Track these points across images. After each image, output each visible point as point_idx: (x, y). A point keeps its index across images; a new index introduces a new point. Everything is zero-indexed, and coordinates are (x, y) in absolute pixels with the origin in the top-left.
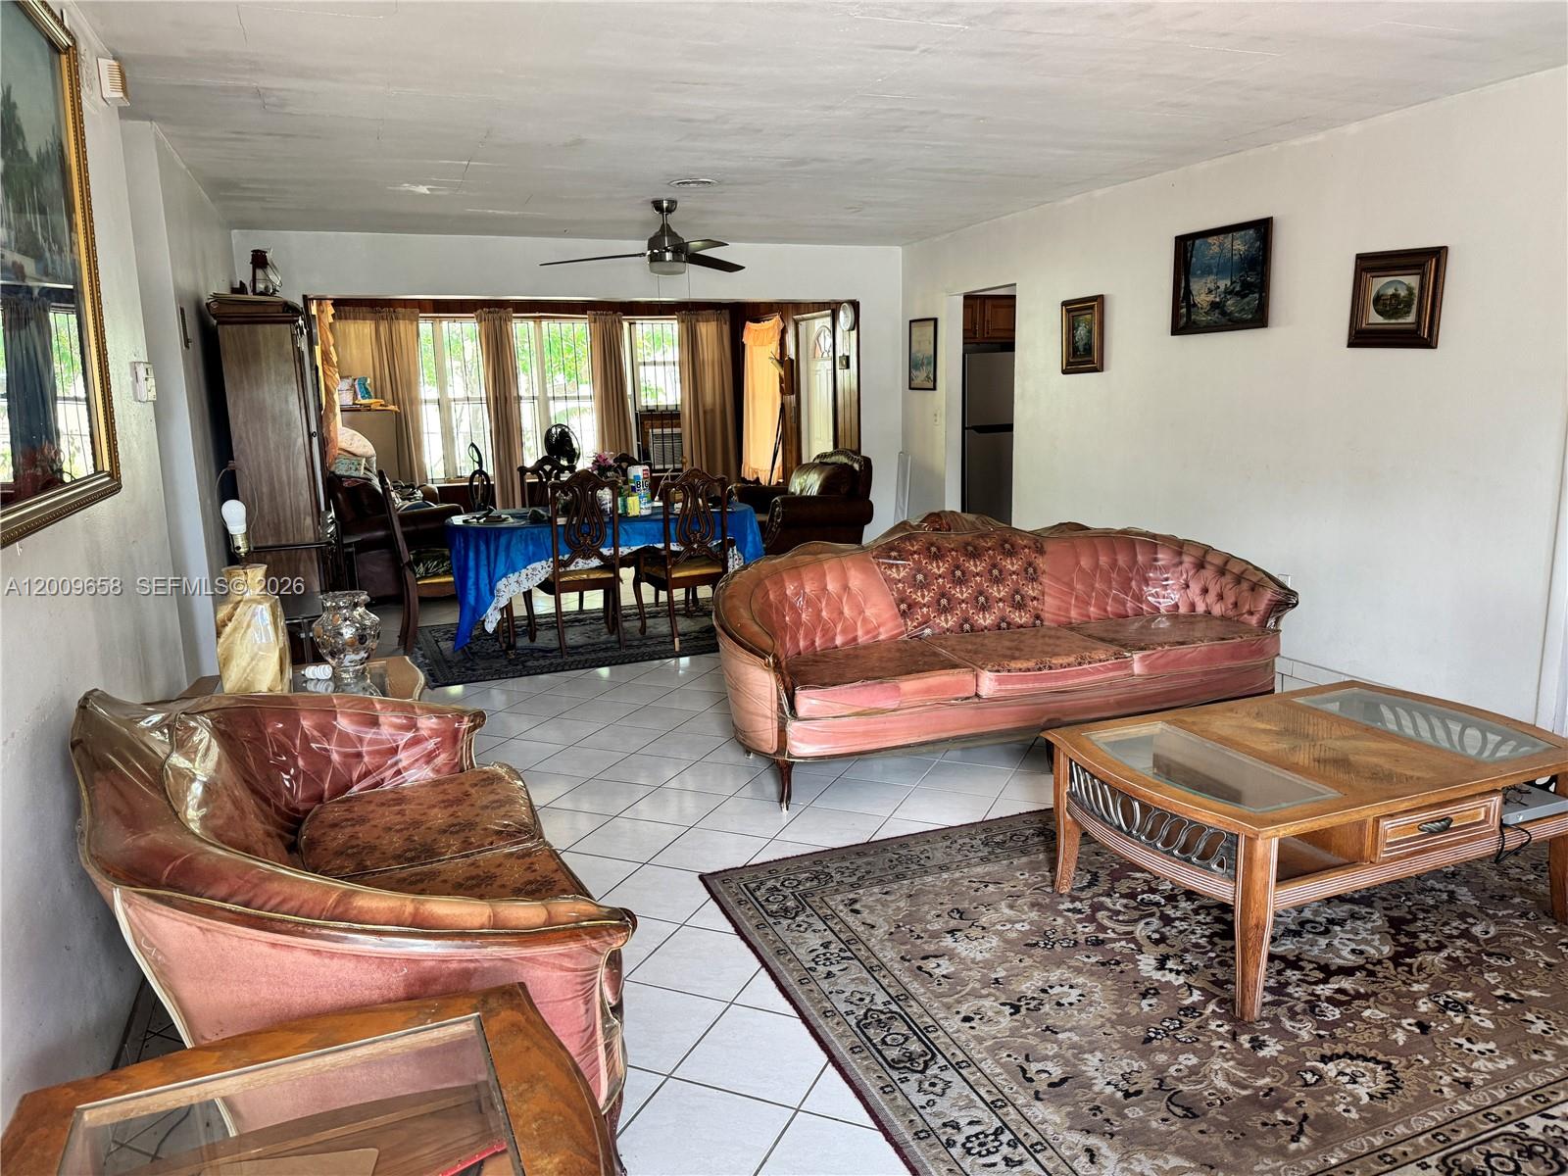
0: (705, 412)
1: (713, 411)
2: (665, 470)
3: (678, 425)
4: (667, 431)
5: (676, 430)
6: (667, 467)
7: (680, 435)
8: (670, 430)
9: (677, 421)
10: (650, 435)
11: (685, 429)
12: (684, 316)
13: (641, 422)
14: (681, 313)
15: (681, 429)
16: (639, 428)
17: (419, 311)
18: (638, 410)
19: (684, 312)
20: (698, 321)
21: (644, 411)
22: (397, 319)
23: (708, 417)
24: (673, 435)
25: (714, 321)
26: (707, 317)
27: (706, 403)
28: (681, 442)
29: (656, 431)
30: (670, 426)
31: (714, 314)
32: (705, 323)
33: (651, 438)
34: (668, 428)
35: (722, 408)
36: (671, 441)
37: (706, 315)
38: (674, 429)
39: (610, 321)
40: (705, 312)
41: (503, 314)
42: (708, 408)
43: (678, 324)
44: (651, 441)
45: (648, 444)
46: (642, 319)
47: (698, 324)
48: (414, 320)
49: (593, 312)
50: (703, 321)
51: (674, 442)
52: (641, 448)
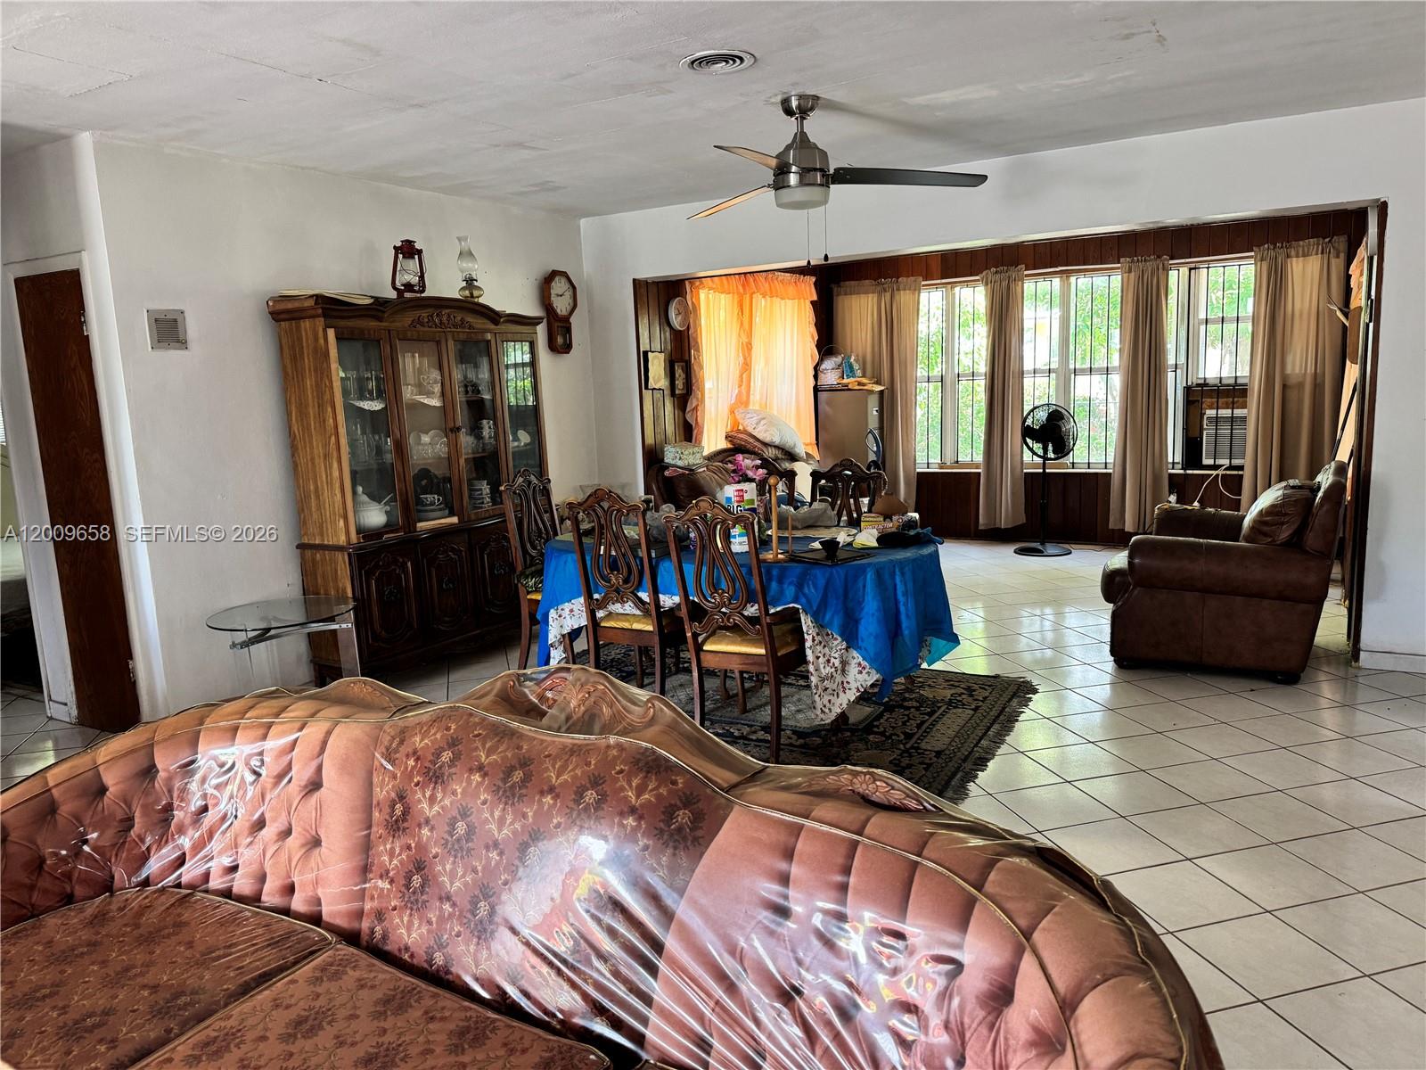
0: (1285, 387)
1: (1301, 385)
2: (1215, 467)
3: (1244, 406)
4: (1225, 413)
5: (1238, 412)
6: (1219, 462)
7: (1244, 419)
8: (1230, 411)
9: (1241, 400)
10: (1205, 418)
11: (1251, 411)
12: (1266, 252)
13: (1194, 402)
14: (1262, 248)
15: (1245, 411)
16: (1192, 408)
17: (921, 278)
18: (1189, 383)
19: (1266, 246)
20: (1288, 256)
21: (1198, 385)
22: (898, 290)
23: (1292, 395)
24: (1232, 419)
25: (1317, 254)
26: (1306, 249)
27: (1288, 375)
28: (1245, 429)
29: (1211, 413)
30: (1231, 406)
31: (1318, 244)
32: (1301, 259)
33: (1205, 422)
34: (1228, 408)
35: (1318, 381)
36: (1232, 426)
37: (1303, 247)
38: (1236, 411)
39: (1150, 269)
40: (1301, 243)
41: (1013, 273)
42: (1292, 381)
43: (1256, 264)
44: (1205, 427)
45: (1201, 429)
46: (1205, 261)
47: (1289, 260)
48: (915, 290)
49: (1128, 259)
50: (1297, 256)
51: (1236, 429)
52: (1190, 435)
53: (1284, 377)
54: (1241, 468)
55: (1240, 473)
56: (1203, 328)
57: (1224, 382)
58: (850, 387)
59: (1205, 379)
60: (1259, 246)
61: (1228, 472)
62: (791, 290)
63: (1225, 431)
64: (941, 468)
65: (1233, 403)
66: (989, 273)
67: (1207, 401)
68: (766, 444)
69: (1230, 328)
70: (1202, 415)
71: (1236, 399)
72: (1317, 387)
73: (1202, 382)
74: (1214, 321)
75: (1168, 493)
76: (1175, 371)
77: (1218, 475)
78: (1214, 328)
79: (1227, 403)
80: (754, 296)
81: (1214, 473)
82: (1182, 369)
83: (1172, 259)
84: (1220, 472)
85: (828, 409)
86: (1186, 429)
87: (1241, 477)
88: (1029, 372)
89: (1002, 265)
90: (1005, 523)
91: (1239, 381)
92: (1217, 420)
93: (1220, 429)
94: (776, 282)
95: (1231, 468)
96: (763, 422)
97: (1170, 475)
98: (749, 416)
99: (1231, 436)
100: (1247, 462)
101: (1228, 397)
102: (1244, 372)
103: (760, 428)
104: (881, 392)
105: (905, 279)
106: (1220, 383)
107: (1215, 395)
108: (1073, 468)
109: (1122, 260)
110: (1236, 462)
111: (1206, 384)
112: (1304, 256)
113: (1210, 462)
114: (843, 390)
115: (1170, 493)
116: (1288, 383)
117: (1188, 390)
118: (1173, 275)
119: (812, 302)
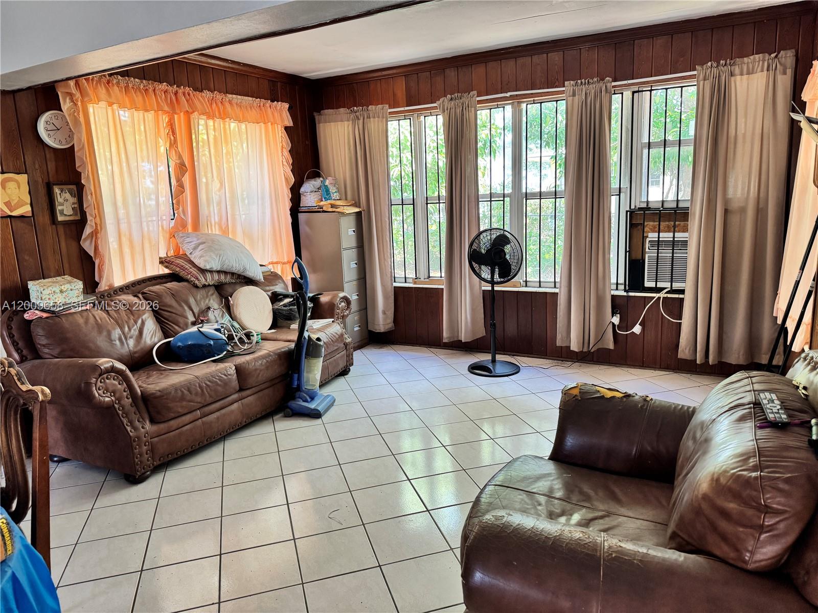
0: (726, 212)
1: (743, 210)
2: (659, 290)
3: (685, 230)
4: (666, 236)
5: (680, 236)
6: (660, 285)
7: (685, 243)
8: (671, 235)
9: (682, 223)
10: (647, 242)
11: (693, 234)
12: (710, 70)
13: (637, 225)
14: (705, 66)
15: (686, 234)
16: (635, 231)
17: (387, 106)
18: (633, 207)
19: (709, 64)
20: (732, 74)
21: (640, 209)
22: (369, 117)
23: (734, 220)
24: (674, 244)
25: (762, 71)
26: (751, 66)
27: (730, 199)
28: (687, 253)
29: (653, 236)
30: (672, 229)
31: (764, 61)
32: (745, 77)
33: (647, 245)
34: (669, 232)
35: (761, 206)
36: (673, 250)
37: (748, 63)
38: (677, 235)
39: (593, 91)
40: (746, 59)
41: (466, 99)
42: (735, 205)
43: (698, 85)
44: (647, 250)
45: (643, 253)
46: (647, 82)
47: (733, 79)
48: (383, 117)
49: (572, 82)
50: (742, 74)
51: (676, 253)
52: (634, 257)
53: (726, 201)
54: (682, 292)
55: (681, 296)
56: (646, 151)
57: (666, 205)
58: (325, 209)
59: (648, 202)
60: (702, 64)
61: (669, 296)
62: (254, 113)
63: (666, 253)
64: (415, 283)
65: (675, 226)
66: (445, 101)
67: (650, 224)
68: (203, 271)
69: (672, 151)
70: (644, 238)
71: (677, 223)
72: (760, 212)
73: (644, 205)
74: (657, 145)
75: (611, 314)
76: (619, 195)
77: (659, 298)
78: (656, 152)
79: (668, 227)
80: (192, 116)
81: (656, 295)
82: (626, 193)
83: (615, 80)
84: (662, 295)
85: (307, 229)
86: (629, 251)
87: (682, 300)
88: (484, 196)
89: (458, 92)
90: (465, 336)
91: (681, 205)
92: (658, 244)
93: (661, 253)
94: (227, 105)
95: (672, 291)
96: (201, 247)
97: (613, 296)
98: (188, 240)
99: (673, 260)
100: (688, 286)
101: (669, 221)
102: (685, 195)
103: (197, 253)
104: (359, 214)
105: (374, 107)
106: (662, 206)
107: (657, 218)
108: (526, 286)
109: (566, 83)
110: (676, 286)
111: (648, 208)
112: (748, 73)
113: (652, 285)
114: (319, 212)
115: (613, 314)
116: (729, 208)
117: (632, 213)
118: (616, 98)
119: (286, 128)
